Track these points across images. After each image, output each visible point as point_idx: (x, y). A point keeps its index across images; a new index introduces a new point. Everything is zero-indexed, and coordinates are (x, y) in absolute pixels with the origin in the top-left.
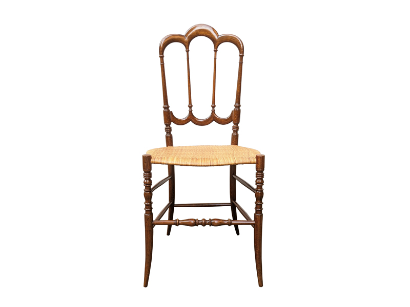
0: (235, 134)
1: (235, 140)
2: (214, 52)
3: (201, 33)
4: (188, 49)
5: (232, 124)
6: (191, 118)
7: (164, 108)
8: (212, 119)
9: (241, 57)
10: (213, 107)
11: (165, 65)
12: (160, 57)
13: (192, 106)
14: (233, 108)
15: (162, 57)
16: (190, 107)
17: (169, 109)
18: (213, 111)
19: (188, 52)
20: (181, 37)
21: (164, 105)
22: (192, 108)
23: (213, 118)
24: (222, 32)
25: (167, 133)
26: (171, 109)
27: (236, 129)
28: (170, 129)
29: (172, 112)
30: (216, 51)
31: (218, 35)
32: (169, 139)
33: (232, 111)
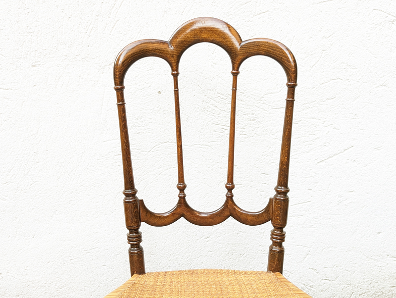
0: (276, 249)
1: (276, 262)
2: (231, 77)
3: (204, 36)
4: (177, 70)
5: (269, 226)
6: (183, 210)
7: (127, 195)
8: (227, 213)
9: (292, 89)
10: (230, 189)
11: (127, 106)
12: (116, 89)
13: (185, 187)
14: (273, 193)
15: (120, 91)
16: (182, 188)
17: (137, 195)
18: (230, 198)
19: (175, 76)
20: (161, 46)
21: (126, 188)
22: (185, 191)
23: (229, 210)
24: (248, 34)
25: (132, 246)
26: (139, 196)
27: (279, 238)
28: (139, 238)
29: (142, 201)
30: (235, 75)
31: (240, 40)
32: (135, 258)
33: (271, 200)
